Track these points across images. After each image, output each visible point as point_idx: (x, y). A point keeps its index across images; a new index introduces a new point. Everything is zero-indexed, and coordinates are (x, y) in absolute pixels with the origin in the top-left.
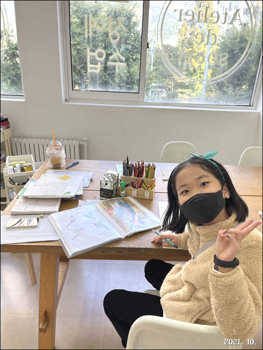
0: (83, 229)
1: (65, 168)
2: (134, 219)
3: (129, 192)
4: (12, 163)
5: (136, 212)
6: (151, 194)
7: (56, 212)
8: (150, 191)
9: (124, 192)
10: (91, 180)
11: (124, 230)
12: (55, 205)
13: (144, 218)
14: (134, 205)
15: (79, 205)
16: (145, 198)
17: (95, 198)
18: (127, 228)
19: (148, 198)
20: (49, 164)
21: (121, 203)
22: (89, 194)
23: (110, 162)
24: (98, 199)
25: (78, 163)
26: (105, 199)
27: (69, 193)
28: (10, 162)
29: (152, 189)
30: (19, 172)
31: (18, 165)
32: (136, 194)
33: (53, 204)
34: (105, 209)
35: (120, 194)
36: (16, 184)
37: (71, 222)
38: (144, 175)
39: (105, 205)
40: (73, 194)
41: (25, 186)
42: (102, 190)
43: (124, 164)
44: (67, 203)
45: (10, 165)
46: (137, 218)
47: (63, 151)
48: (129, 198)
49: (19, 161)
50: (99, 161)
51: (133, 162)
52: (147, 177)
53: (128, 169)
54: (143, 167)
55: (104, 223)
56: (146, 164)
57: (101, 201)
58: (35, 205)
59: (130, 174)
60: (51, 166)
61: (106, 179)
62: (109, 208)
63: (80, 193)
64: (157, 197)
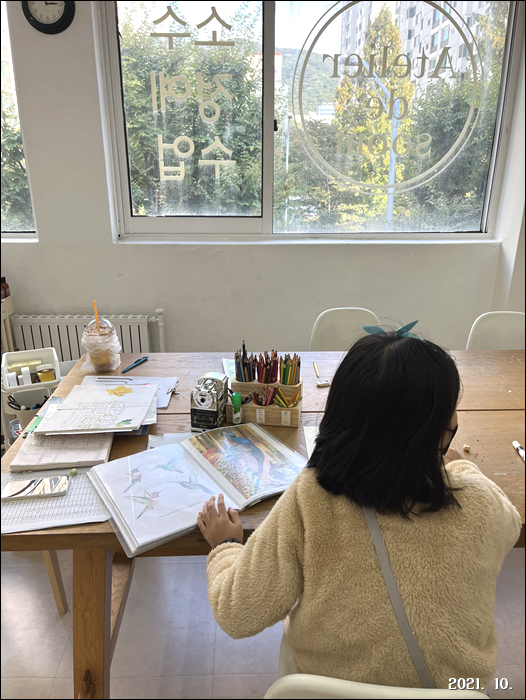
0: (157, 496)
1: (120, 371)
2: (261, 469)
3: (251, 413)
4: (14, 366)
5: (265, 454)
6: (295, 416)
7: (102, 462)
8: (292, 411)
9: (239, 415)
10: (173, 393)
11: (242, 493)
12: (101, 448)
13: (282, 466)
14: (260, 440)
15: (150, 445)
16: (283, 424)
17: (181, 429)
18: (248, 488)
19: (289, 424)
20: (87, 364)
21: (234, 437)
22: (170, 423)
23: (210, 354)
24: (188, 431)
25: (146, 360)
26: (201, 430)
27: (128, 421)
28: (10, 363)
29: (295, 405)
30: (28, 383)
31: (26, 370)
32: (263, 417)
33: (97, 445)
34: (201, 452)
35: (231, 418)
36: (23, 407)
37: (133, 481)
38: (279, 378)
39: (202, 443)
40: (136, 424)
41: (40, 412)
42: (194, 412)
43: (237, 357)
44: (125, 442)
45: (10, 371)
46: (266, 467)
47: (116, 338)
48: (251, 426)
49: (27, 361)
50: (188, 354)
51: (255, 354)
52: (284, 381)
53: (245, 367)
54: (276, 362)
55: (201, 481)
56: (281, 355)
57: (193, 436)
58: (59, 449)
59: (250, 377)
60: (92, 368)
61: (203, 390)
62: (209, 448)
63: (152, 420)
64: (308, 422)
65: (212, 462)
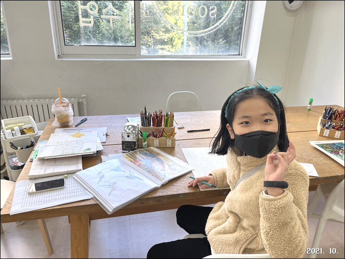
0: (116, 184)
1: (74, 126)
2: (164, 167)
3: (151, 142)
4: (9, 126)
5: (164, 160)
6: (173, 142)
7: (80, 170)
8: (172, 139)
9: (146, 143)
10: (107, 135)
11: (158, 179)
12: (77, 163)
13: (173, 165)
14: (158, 154)
15: (103, 160)
16: (168, 146)
17: (116, 152)
18: (161, 176)
19: (170, 146)
20: (56, 123)
21: (146, 153)
22: (109, 149)
23: (120, 115)
24: (120, 153)
25: (86, 120)
26: (127, 151)
27: (89, 149)
28: (6, 125)
29: (173, 136)
30: (19, 135)
31: (16, 128)
32: (158, 143)
33: (75, 162)
34: (132, 162)
35: (142, 145)
36: (19, 148)
37: (101, 178)
39: (131, 157)
40: (93, 150)
41: (36, 148)
42: (123, 143)
43: (142, 114)
44: (89, 160)
45: (7, 129)
47: (70, 108)
48: (152, 148)
49: (16, 123)
50: (108, 116)
52: (166, 126)
53: (146, 120)
54: (162, 116)
55: (137, 176)
57: (125, 154)
58: (54, 165)
59: (149, 124)
60: (58, 124)
63: (101, 148)
64: (179, 145)
65: (139, 166)
